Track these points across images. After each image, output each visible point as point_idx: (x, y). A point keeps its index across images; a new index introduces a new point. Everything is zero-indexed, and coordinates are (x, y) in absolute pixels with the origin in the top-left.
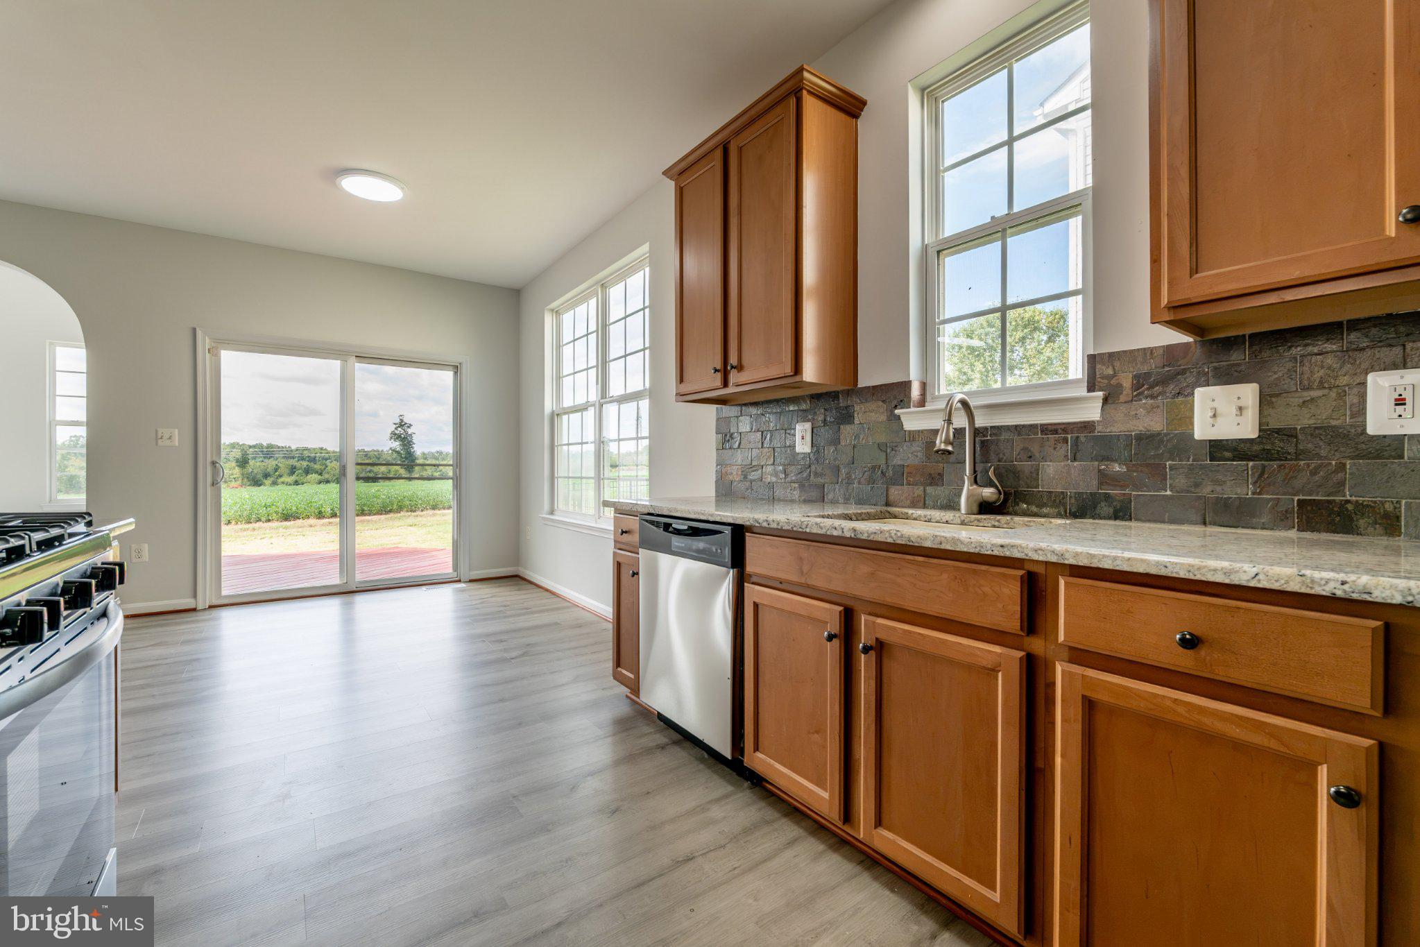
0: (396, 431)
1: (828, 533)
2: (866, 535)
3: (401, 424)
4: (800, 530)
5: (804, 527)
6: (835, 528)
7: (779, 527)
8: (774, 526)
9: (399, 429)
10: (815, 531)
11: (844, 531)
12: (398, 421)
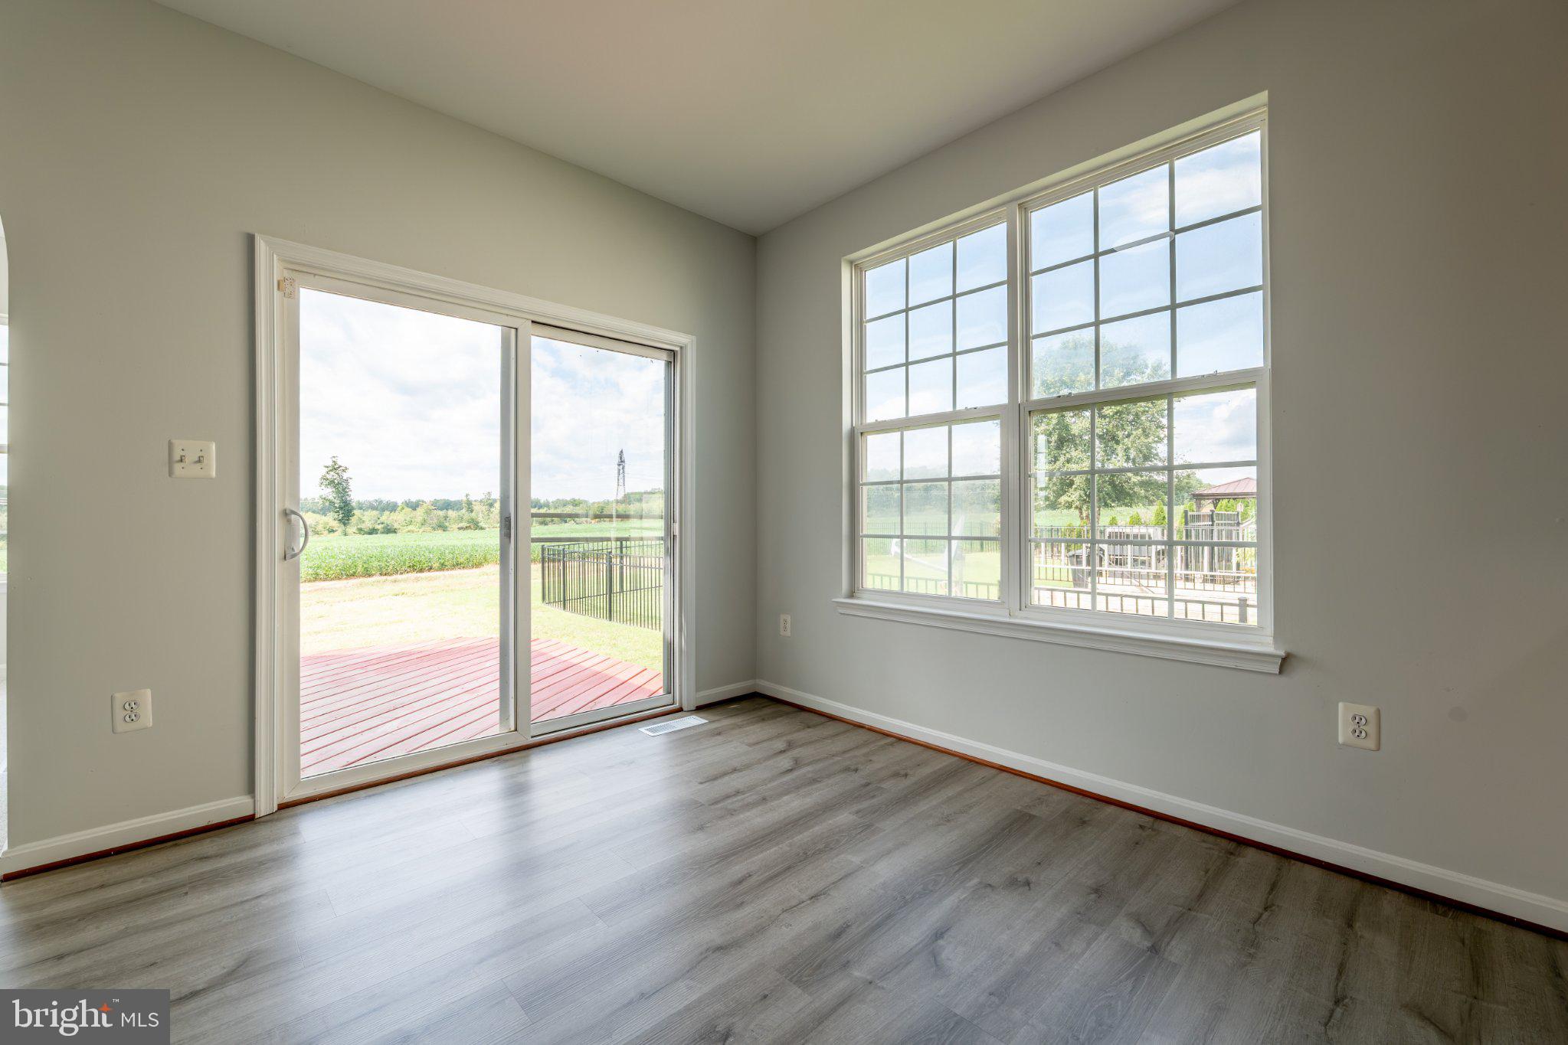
0: (328, 476)
3: (335, 468)
9: (332, 473)
12: (330, 463)
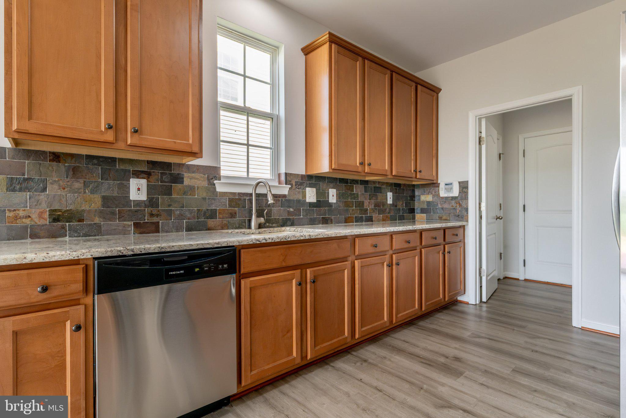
1: (299, 239)
2: (314, 237)
4: (285, 240)
5: (287, 238)
6: (302, 236)
7: (273, 241)
8: (270, 241)
10: (293, 239)
11: (306, 236)
